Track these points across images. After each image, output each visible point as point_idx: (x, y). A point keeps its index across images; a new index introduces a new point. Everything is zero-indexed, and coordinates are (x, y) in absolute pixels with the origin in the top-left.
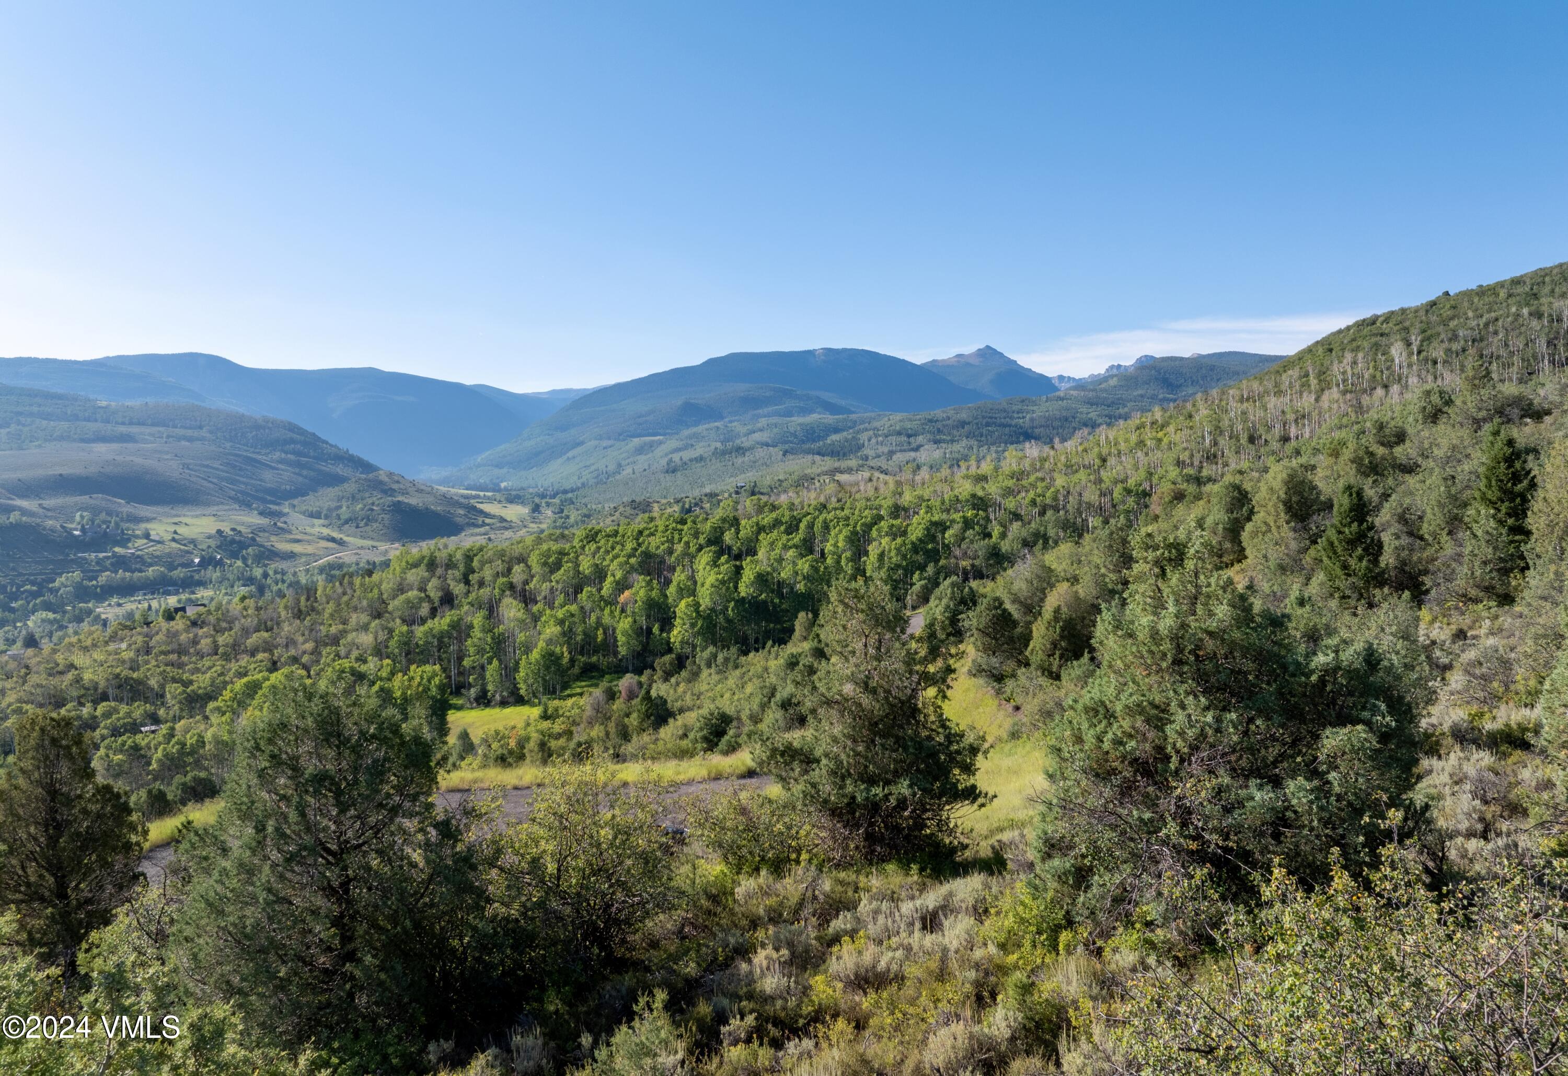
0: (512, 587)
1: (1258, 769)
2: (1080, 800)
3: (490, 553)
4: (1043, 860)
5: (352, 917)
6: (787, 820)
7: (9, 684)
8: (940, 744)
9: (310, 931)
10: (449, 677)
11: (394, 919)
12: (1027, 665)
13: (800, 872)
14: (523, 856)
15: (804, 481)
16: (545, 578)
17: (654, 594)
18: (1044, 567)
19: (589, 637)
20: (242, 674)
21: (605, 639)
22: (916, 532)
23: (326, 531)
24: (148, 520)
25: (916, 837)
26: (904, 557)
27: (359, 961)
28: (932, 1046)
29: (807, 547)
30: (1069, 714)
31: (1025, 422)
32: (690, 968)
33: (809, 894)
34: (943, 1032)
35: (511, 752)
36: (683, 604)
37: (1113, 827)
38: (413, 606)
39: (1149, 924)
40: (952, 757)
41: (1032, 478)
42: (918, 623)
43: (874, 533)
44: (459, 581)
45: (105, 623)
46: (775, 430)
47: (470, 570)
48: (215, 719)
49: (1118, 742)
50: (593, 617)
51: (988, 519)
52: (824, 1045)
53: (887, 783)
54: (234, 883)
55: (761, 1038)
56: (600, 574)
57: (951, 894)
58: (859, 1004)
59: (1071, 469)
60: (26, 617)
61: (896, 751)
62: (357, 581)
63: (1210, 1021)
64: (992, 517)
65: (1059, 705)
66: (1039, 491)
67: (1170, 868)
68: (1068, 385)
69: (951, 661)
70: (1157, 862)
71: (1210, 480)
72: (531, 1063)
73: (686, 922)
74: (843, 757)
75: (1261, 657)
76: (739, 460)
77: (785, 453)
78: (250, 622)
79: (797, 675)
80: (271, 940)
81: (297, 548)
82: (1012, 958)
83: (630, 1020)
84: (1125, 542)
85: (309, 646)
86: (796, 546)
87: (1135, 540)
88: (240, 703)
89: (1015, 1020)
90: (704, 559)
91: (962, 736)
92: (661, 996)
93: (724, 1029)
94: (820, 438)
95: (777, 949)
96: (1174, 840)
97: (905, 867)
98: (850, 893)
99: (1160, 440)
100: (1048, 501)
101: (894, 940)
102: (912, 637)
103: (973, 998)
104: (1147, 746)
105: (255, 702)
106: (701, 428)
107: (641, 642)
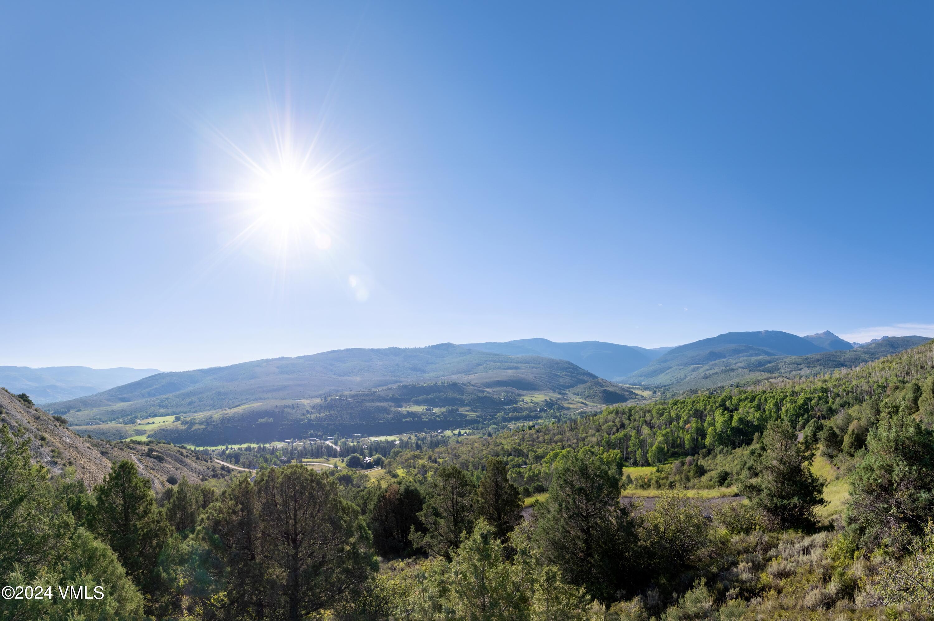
0: (646, 422)
1: (924, 486)
2: (862, 502)
3: (638, 409)
4: (848, 525)
5: (591, 541)
6: (751, 513)
7: (484, 448)
8: (810, 483)
9: (576, 544)
10: (623, 455)
11: (605, 543)
12: (842, 451)
13: (756, 533)
14: (651, 524)
15: (757, 382)
16: (658, 419)
17: (699, 425)
18: (848, 414)
19: (674, 441)
20: (553, 450)
21: (680, 442)
22: (800, 402)
23: (580, 400)
24: (524, 395)
25: (800, 519)
26: (796, 411)
27: (593, 557)
28: (807, 598)
29: (758, 407)
30: (857, 470)
31: (842, 360)
32: (715, 570)
33: (759, 542)
34: (811, 593)
35: (646, 484)
36: (710, 429)
37: (873, 511)
38: (610, 428)
39: (886, 546)
40: (814, 488)
41: (844, 381)
42: (801, 437)
43: (784, 402)
44: (627, 419)
45: (511, 430)
46: (746, 362)
47: (630, 415)
48: (544, 465)
49: (875, 480)
50: (676, 434)
51: (827, 397)
52: (766, 600)
53: (790, 498)
54: (552, 523)
55: (741, 597)
56: (678, 417)
57: (814, 540)
58: (779, 584)
59: (858, 377)
60: (488, 427)
61: (793, 486)
62: (591, 418)
63: (907, 578)
64: (829, 395)
65: (854, 466)
66: (847, 386)
67: (894, 524)
68: (857, 346)
69: (814, 451)
70: (889, 523)
71: (907, 382)
72: (654, 602)
73: (712, 552)
74: (772, 489)
75: (925, 446)
76: (732, 374)
77: (750, 371)
78: (555, 432)
79: (754, 457)
80: (564, 545)
81: (571, 406)
82: (837, 563)
83: (692, 589)
84: (877, 405)
85: (575, 441)
86: (754, 407)
87: (881, 405)
88: (552, 460)
89: (838, 586)
90: (718, 412)
91: (818, 480)
92: (704, 580)
93: (728, 594)
94: (763, 365)
95: (747, 563)
96: (895, 514)
97: (796, 530)
98: (775, 541)
99: (890, 367)
100: (850, 390)
101: (792, 559)
102: (799, 442)
103: (822, 579)
104: (886, 481)
105: (557, 460)
106: (716, 362)
107: (694, 444)
